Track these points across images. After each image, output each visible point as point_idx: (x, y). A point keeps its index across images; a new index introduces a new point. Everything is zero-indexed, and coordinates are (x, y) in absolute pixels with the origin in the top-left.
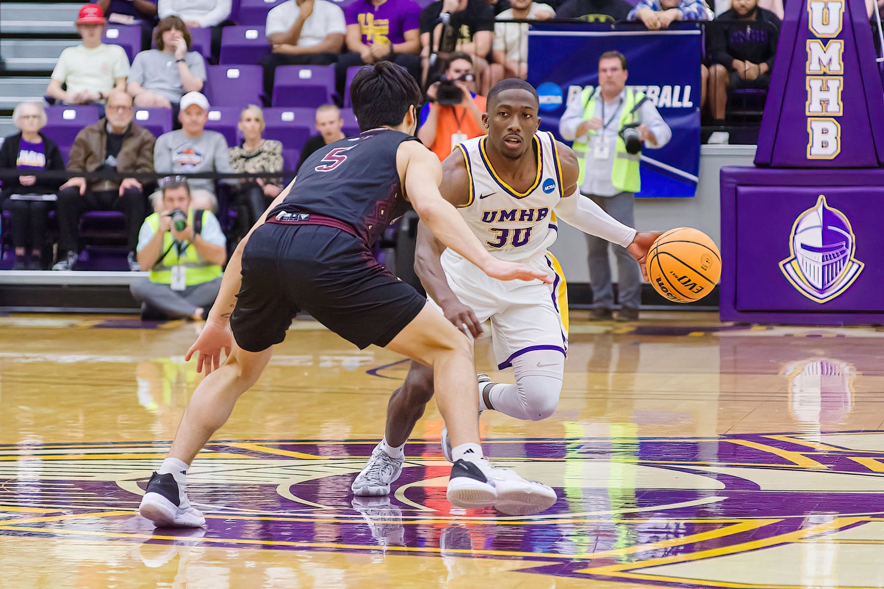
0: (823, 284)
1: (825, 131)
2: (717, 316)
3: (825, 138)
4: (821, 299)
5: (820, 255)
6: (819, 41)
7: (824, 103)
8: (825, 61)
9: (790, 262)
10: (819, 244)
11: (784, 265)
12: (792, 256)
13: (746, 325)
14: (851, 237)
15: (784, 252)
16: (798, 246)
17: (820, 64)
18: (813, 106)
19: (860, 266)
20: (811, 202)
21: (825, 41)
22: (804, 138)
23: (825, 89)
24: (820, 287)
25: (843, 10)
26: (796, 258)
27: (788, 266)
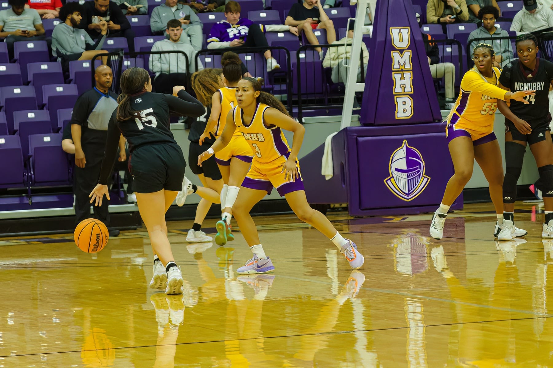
0: (409, 191)
1: (404, 103)
3: (404, 107)
4: (408, 199)
5: (405, 175)
6: (398, 51)
7: (403, 86)
8: (402, 63)
9: (390, 179)
10: (405, 168)
11: (386, 181)
12: (391, 176)
14: (423, 163)
15: (386, 174)
16: (394, 170)
17: (399, 65)
18: (397, 89)
19: (428, 179)
20: (398, 144)
21: (401, 51)
22: (393, 107)
23: (403, 78)
24: (407, 192)
25: (410, 33)
26: (393, 177)
27: (389, 182)
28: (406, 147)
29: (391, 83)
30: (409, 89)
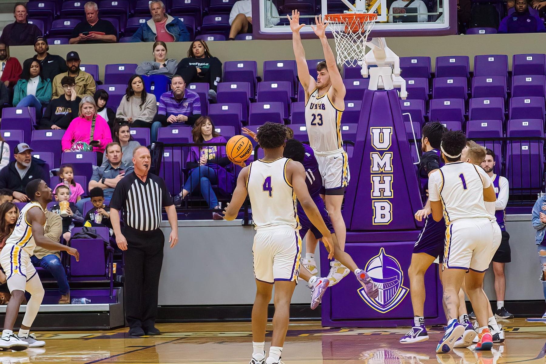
0: (385, 302)
1: (383, 208)
2: (320, 323)
3: (383, 212)
4: (383, 311)
5: (382, 284)
6: (378, 153)
7: (382, 190)
10: (381, 277)
11: (360, 291)
13: (338, 329)
14: (401, 273)
17: (378, 167)
18: (376, 193)
19: (407, 290)
21: (382, 153)
22: (370, 212)
23: (382, 182)
24: (382, 303)
25: (392, 133)
27: (363, 292)
28: (384, 256)
29: (368, 186)
30: (388, 193)
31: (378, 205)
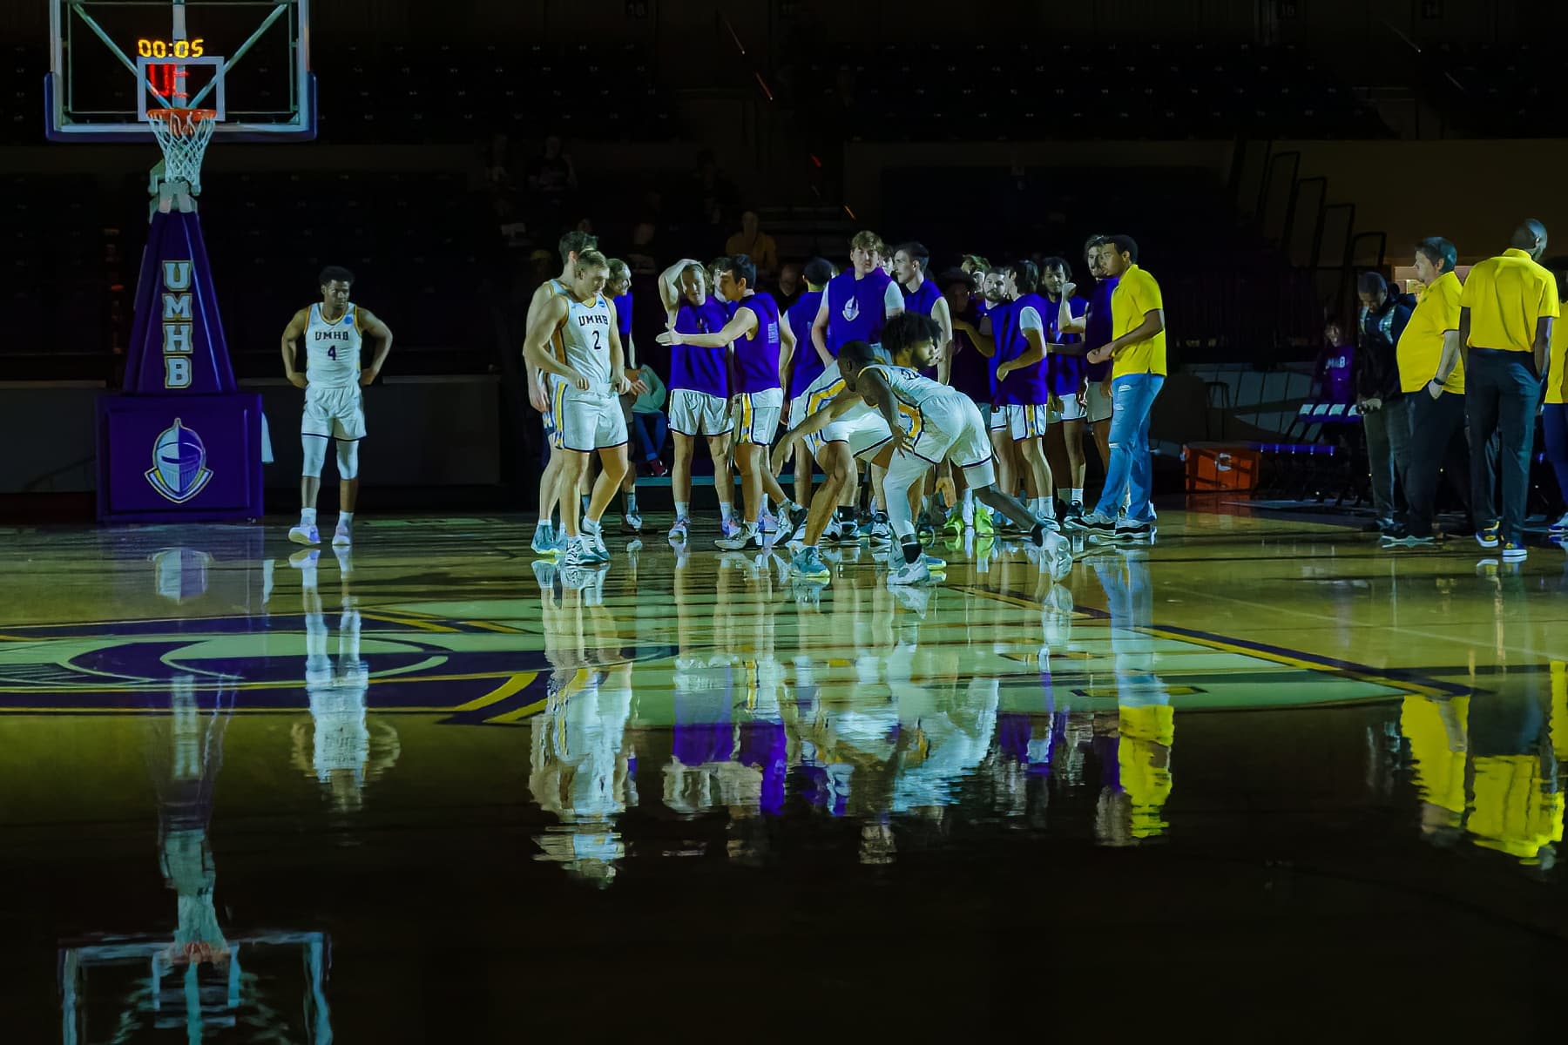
0: (181, 488)
1: (179, 366)
3: (179, 371)
4: (179, 501)
5: (176, 467)
6: (173, 294)
7: (178, 343)
8: (178, 311)
9: (153, 471)
10: (177, 457)
11: (149, 474)
12: (155, 467)
14: (202, 452)
15: (148, 463)
16: (160, 459)
17: (173, 313)
18: (170, 347)
19: (210, 473)
20: (170, 425)
21: (177, 294)
22: (162, 372)
23: (178, 332)
24: (178, 490)
25: (191, 269)
26: (158, 469)
27: (152, 475)
28: (181, 430)
29: (159, 338)
30: (186, 347)
31: (171, 363)
